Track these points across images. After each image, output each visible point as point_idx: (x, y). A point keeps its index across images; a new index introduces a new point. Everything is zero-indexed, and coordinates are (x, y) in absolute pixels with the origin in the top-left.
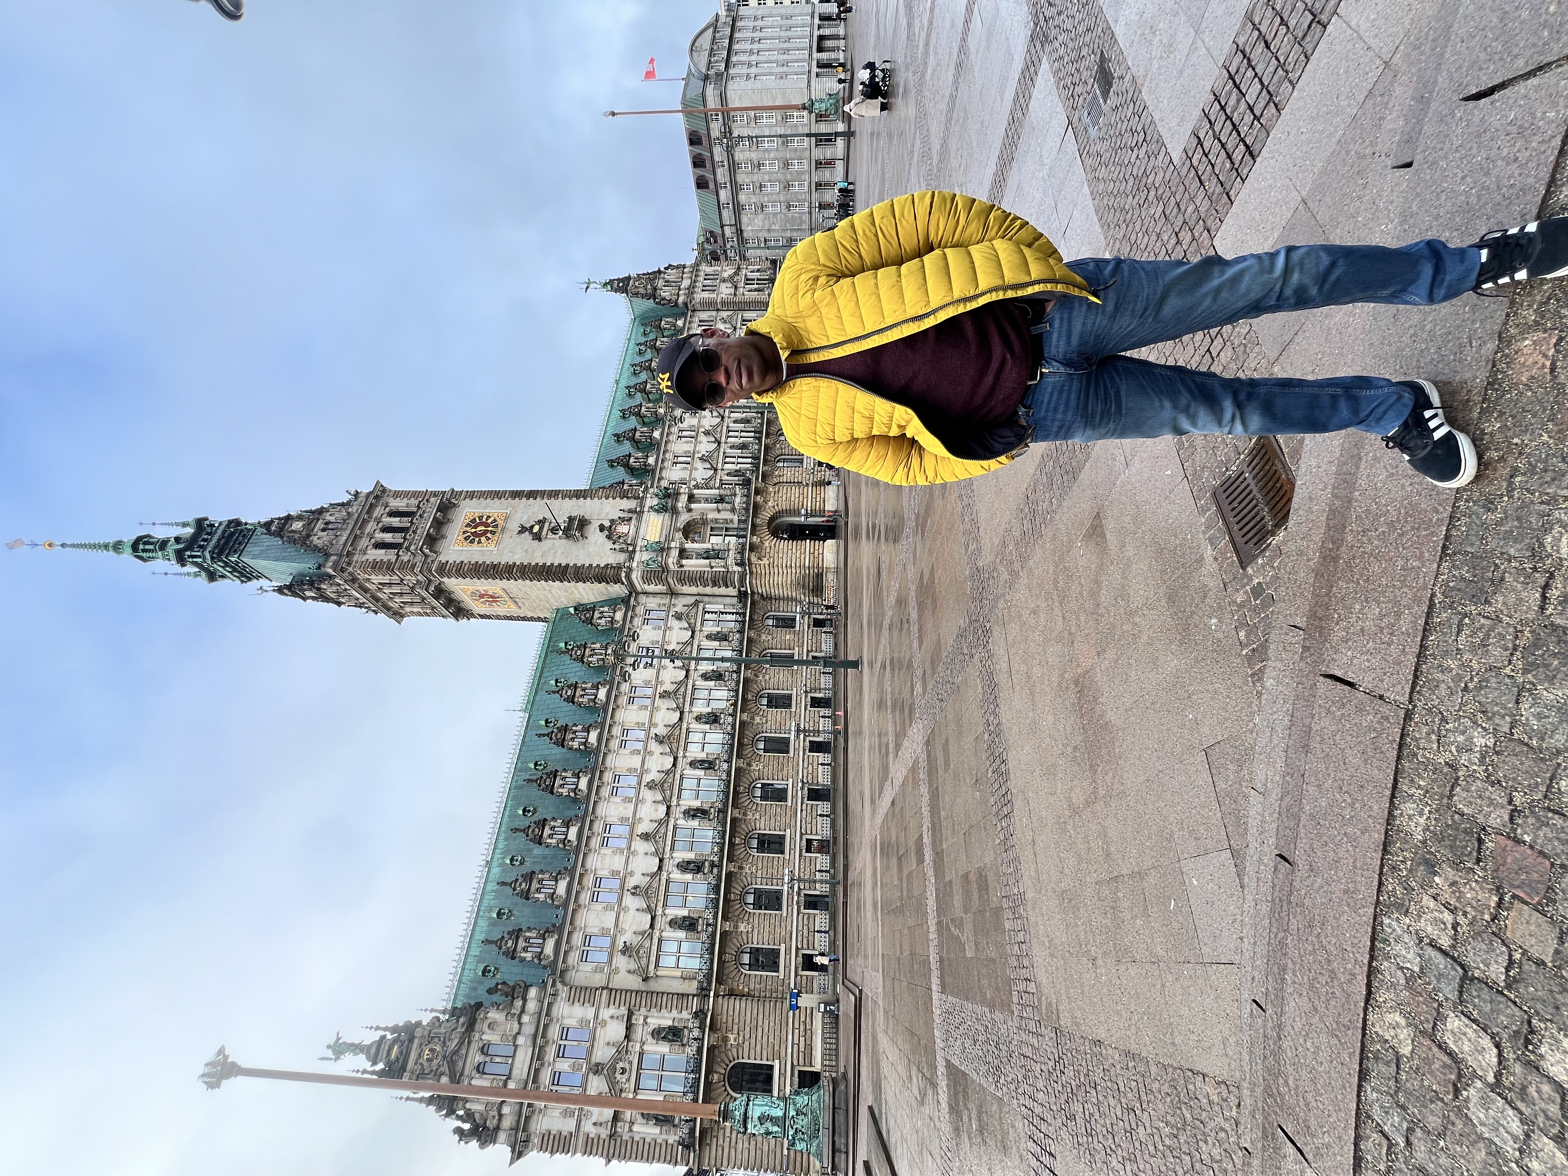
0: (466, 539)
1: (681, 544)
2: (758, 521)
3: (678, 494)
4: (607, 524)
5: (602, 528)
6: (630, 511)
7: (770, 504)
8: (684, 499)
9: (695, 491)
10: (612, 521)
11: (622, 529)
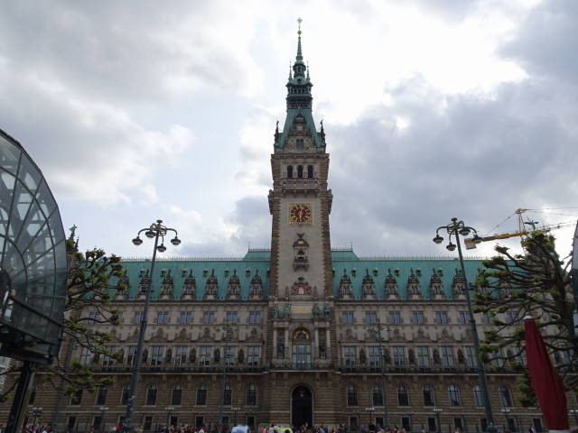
0: (294, 208)
1: (287, 328)
2: (302, 377)
3: (324, 320)
4: (304, 281)
5: (301, 279)
6: (315, 292)
7: (318, 383)
8: (322, 325)
9: (328, 333)
10: (307, 284)
11: (301, 291)
